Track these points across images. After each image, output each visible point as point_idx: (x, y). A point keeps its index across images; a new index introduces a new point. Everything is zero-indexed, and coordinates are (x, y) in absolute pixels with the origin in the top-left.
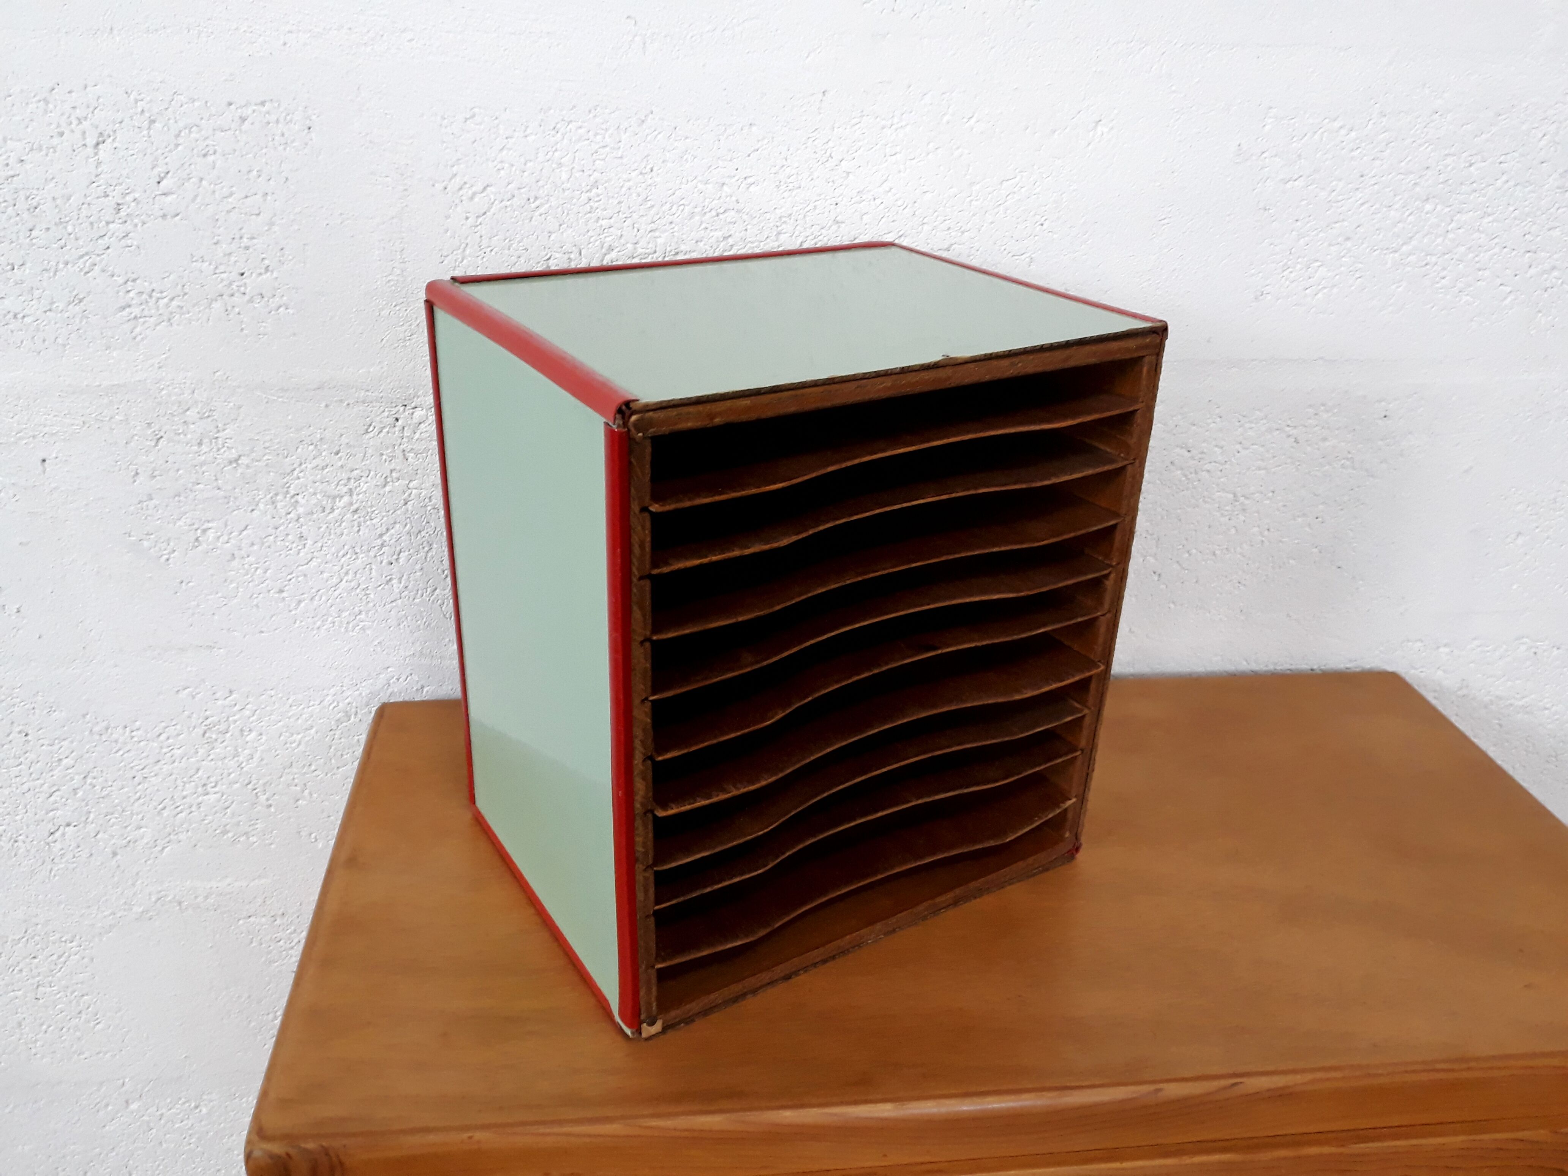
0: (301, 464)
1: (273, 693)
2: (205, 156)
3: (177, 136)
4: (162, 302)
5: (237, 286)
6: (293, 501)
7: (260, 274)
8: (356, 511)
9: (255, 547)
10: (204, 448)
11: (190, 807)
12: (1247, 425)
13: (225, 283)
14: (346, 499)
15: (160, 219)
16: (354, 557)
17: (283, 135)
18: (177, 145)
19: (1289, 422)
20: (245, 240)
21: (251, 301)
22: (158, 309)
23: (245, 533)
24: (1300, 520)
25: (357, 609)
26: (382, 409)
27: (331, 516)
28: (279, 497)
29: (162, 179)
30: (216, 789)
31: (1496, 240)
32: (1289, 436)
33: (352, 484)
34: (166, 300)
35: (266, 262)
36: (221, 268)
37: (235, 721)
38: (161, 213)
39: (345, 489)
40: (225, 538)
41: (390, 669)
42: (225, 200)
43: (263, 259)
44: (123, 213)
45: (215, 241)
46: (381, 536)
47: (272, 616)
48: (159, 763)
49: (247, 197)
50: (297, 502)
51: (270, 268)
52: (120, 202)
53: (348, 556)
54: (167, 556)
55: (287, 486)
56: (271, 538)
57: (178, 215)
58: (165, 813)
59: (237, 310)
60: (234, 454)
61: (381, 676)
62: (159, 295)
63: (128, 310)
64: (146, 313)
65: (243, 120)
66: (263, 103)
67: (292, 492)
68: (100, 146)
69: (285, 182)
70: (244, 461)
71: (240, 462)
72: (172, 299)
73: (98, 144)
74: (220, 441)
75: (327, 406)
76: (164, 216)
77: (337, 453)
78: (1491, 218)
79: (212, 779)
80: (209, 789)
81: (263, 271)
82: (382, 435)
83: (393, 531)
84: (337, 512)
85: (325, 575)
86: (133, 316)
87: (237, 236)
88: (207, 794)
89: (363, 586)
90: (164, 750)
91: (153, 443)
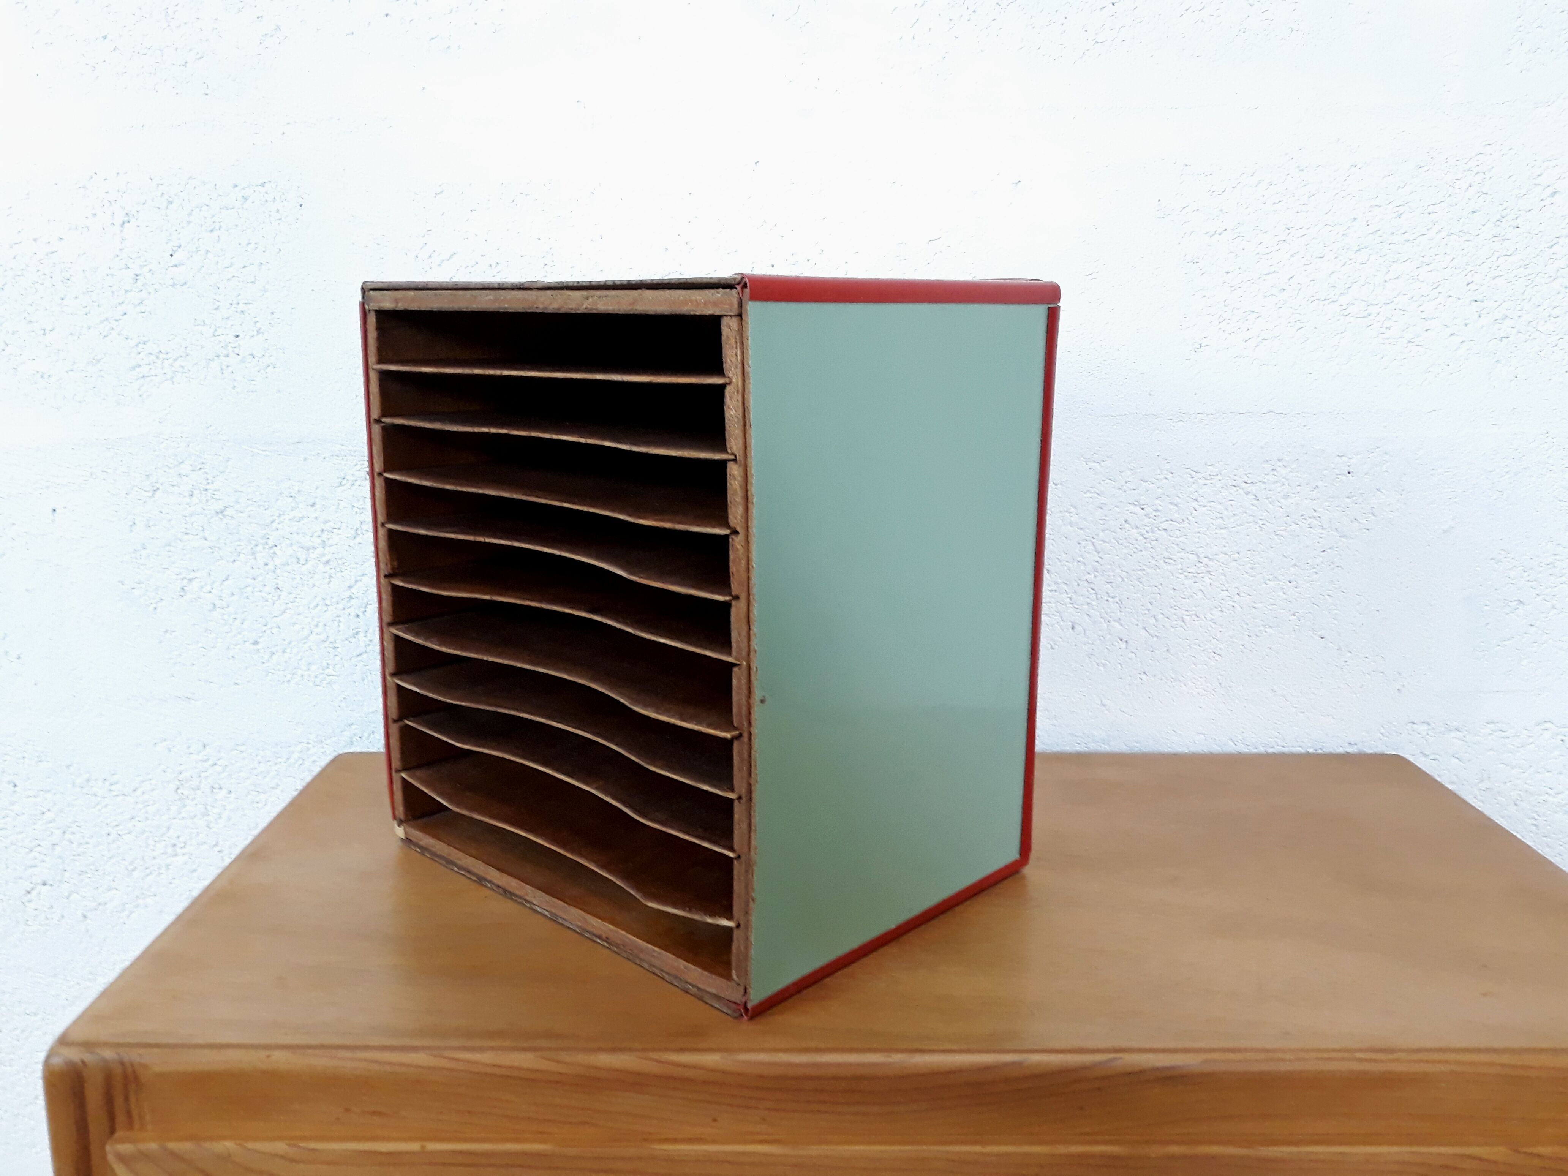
0: (280, 516)
1: (242, 748)
2: (212, 231)
3: (190, 214)
4: (166, 362)
5: (232, 347)
6: (272, 551)
7: (253, 336)
8: (327, 562)
9: (235, 598)
10: (195, 500)
11: (159, 869)
12: (1202, 481)
13: (222, 344)
14: (320, 550)
15: (170, 287)
16: (325, 608)
17: (278, 211)
18: (189, 222)
19: (1246, 479)
20: (241, 305)
21: (243, 361)
22: (162, 369)
23: (226, 583)
24: (1271, 583)
25: (325, 663)
26: (354, 463)
27: (305, 567)
28: (260, 548)
29: (175, 251)
30: (184, 851)
31: (1439, 290)
32: (1247, 493)
33: (325, 536)
34: (171, 361)
35: (258, 325)
36: (220, 331)
37: (207, 777)
38: (171, 282)
39: (319, 541)
40: (208, 588)
41: (354, 727)
42: (226, 270)
43: (256, 322)
44: (139, 283)
45: (215, 306)
46: (350, 587)
47: (246, 668)
48: (133, 820)
49: (244, 267)
50: (275, 553)
51: (262, 331)
52: (138, 273)
53: (319, 608)
54: (154, 606)
55: (266, 537)
56: (249, 589)
57: (185, 283)
58: (136, 874)
59: (230, 369)
60: (219, 506)
61: (345, 733)
62: (165, 356)
63: (137, 369)
64: (153, 372)
65: (245, 198)
66: (263, 185)
67: (271, 543)
68: (127, 225)
69: (278, 253)
70: (228, 512)
71: (225, 513)
72: (175, 360)
73: (124, 223)
74: (209, 493)
75: (305, 459)
76: (174, 285)
77: (313, 505)
78: (1429, 268)
79: (182, 839)
80: (179, 851)
81: (255, 333)
82: (354, 488)
83: (359, 584)
84: (310, 563)
85: (297, 627)
86: (141, 375)
87: (234, 302)
88: (176, 855)
89: (331, 639)
90: (140, 806)
91: (150, 494)
